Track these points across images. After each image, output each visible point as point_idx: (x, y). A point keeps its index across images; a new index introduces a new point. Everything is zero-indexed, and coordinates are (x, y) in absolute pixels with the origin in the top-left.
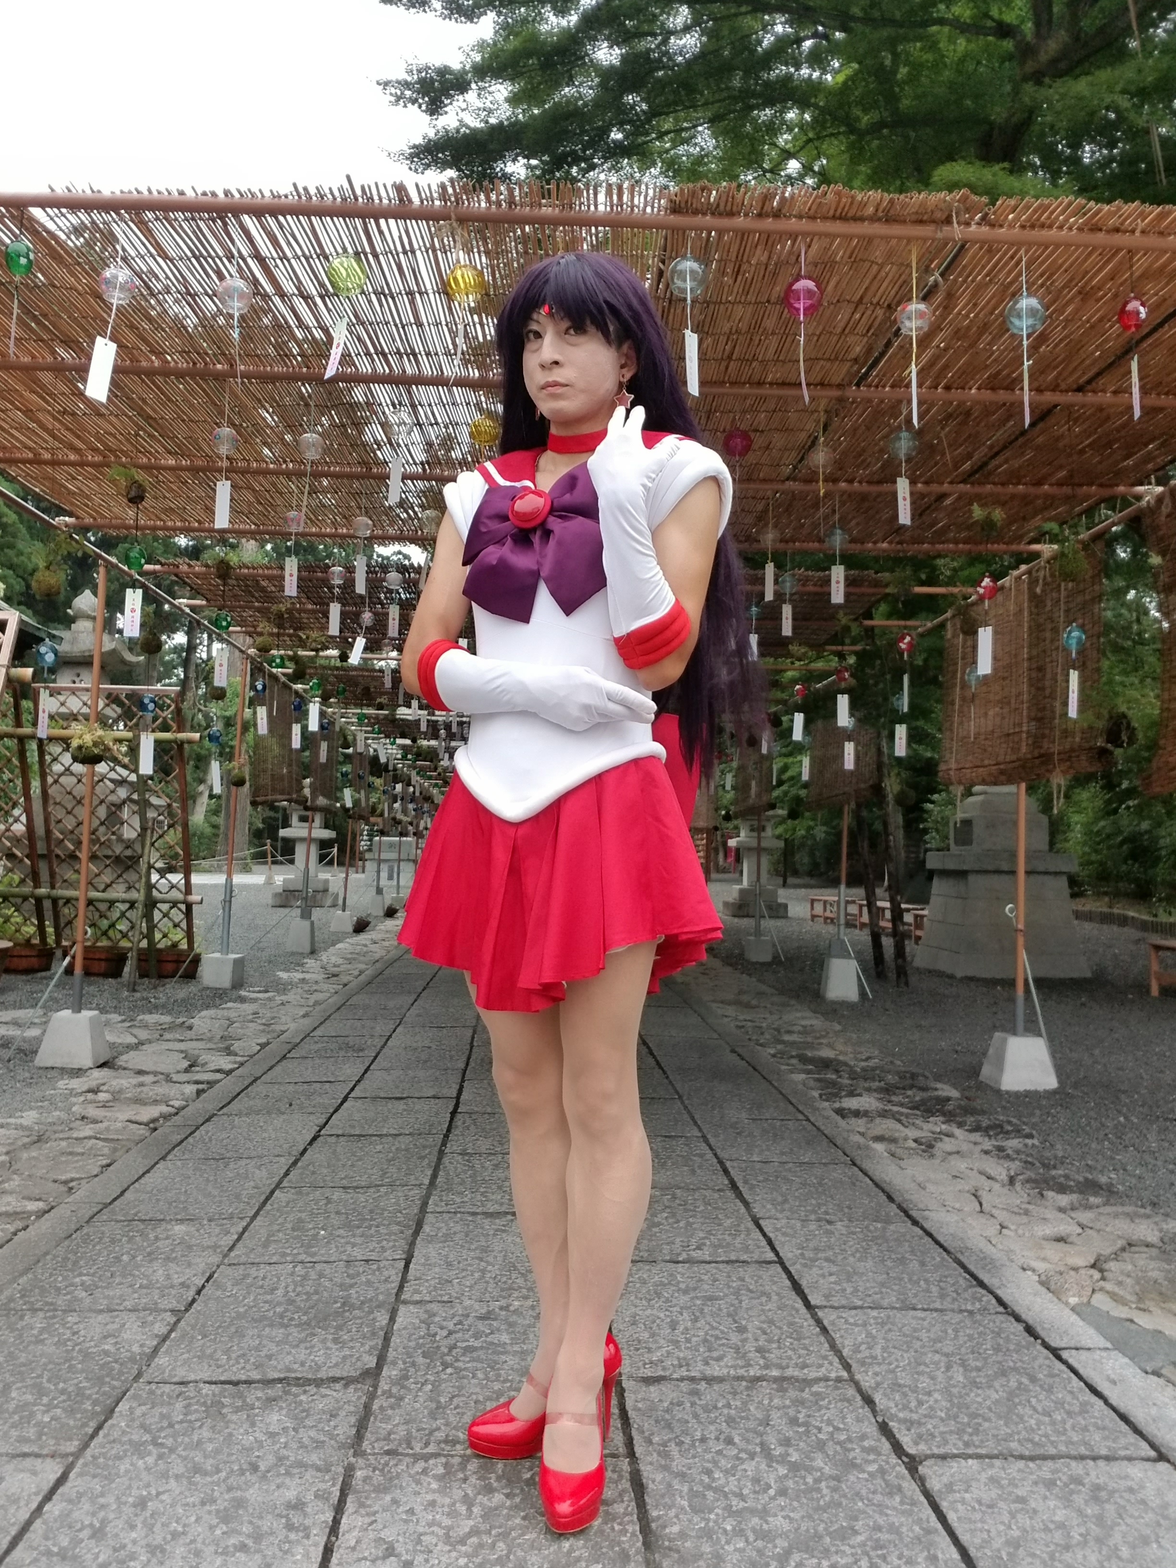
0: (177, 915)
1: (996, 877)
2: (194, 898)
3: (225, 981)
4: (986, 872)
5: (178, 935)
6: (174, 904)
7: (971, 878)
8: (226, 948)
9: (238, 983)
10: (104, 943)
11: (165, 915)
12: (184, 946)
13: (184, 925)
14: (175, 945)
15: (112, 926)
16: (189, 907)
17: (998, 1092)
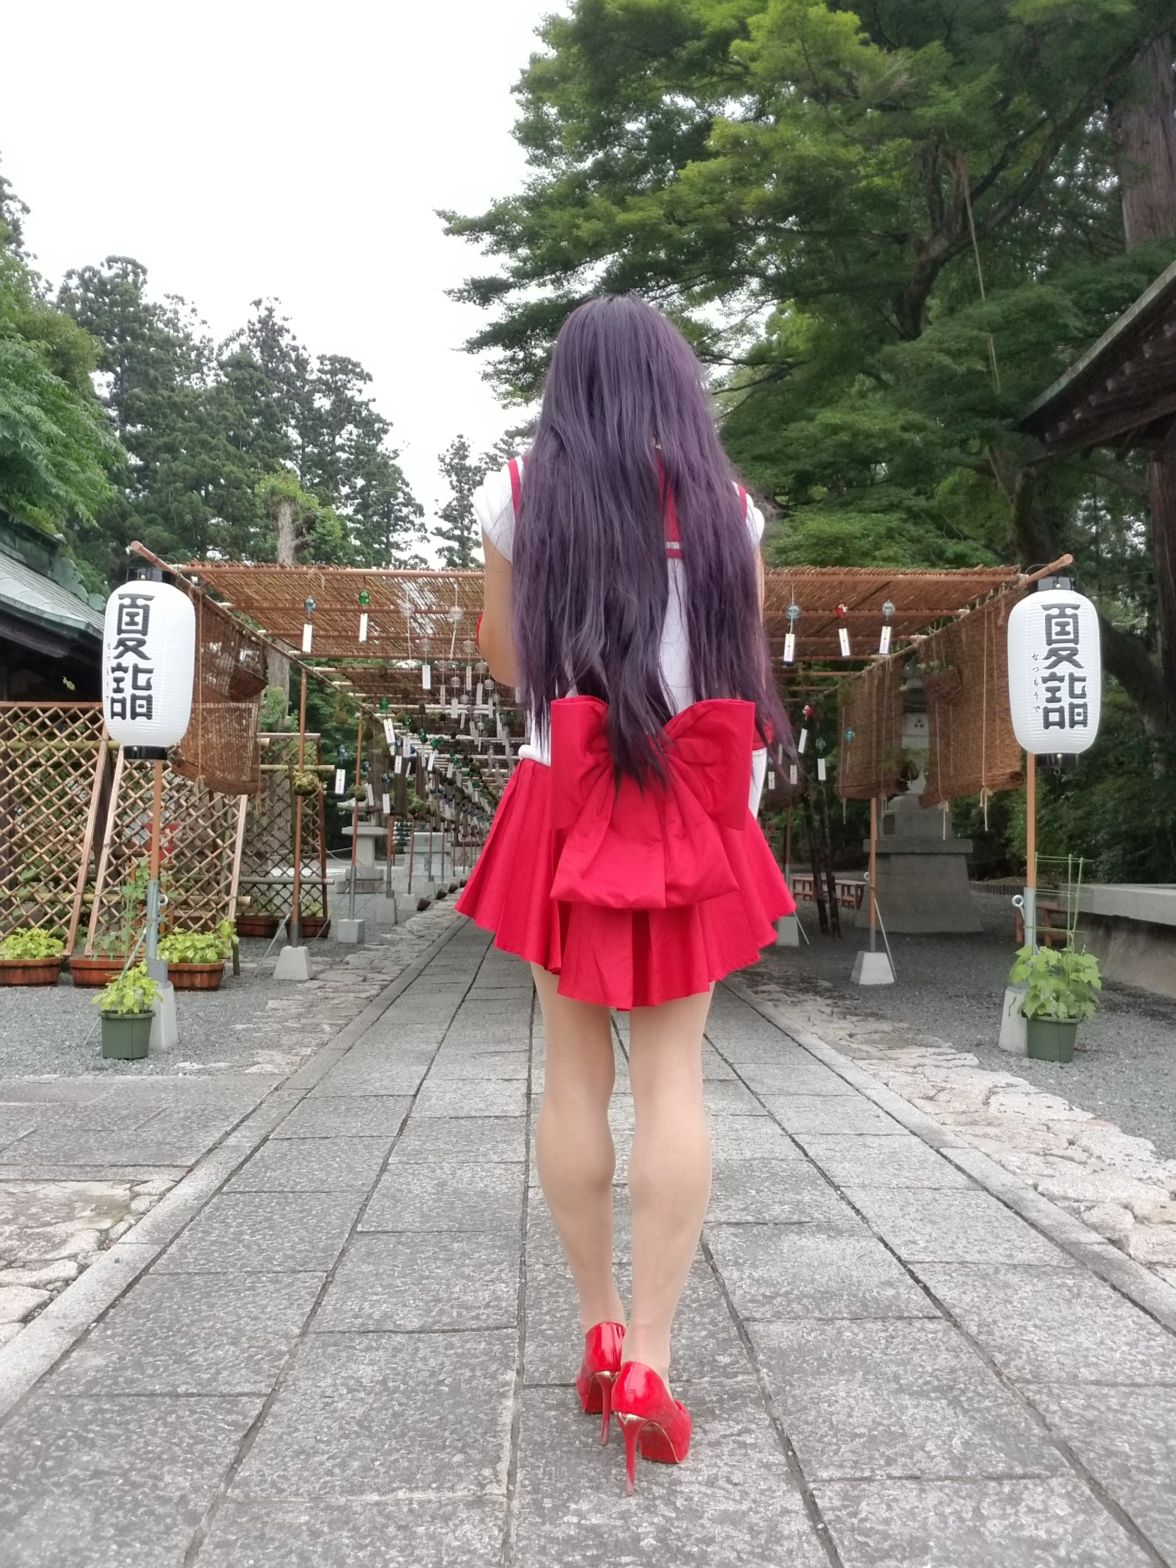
0: (316, 893)
1: (911, 857)
2: (327, 880)
3: (353, 938)
4: (903, 854)
5: (316, 907)
6: (314, 885)
7: (893, 858)
8: (352, 915)
9: (361, 941)
10: (263, 914)
11: (308, 893)
12: (320, 914)
13: (321, 899)
14: (314, 914)
15: (270, 901)
16: (324, 886)
17: (857, 985)
